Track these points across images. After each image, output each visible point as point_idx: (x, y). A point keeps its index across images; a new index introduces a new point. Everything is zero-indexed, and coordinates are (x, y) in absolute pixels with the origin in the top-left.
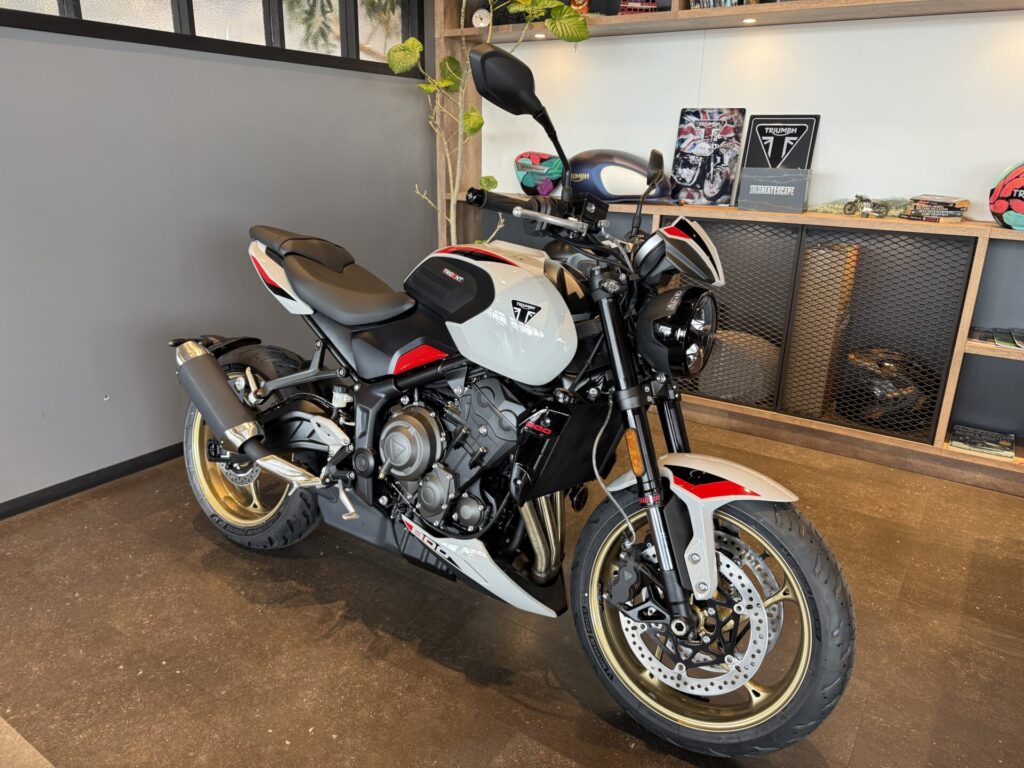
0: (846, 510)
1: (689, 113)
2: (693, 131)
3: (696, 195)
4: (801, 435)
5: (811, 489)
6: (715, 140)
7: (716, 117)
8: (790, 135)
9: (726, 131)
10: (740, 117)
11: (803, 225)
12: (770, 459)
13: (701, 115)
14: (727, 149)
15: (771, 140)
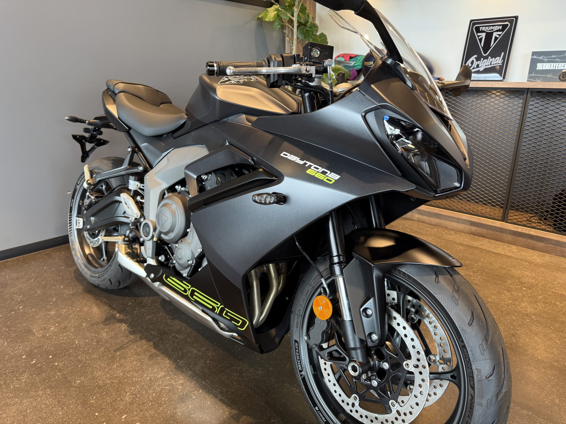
0: (554, 293)
4: (522, 239)
5: (528, 276)
8: (498, 31)
11: (528, 88)
12: (499, 254)
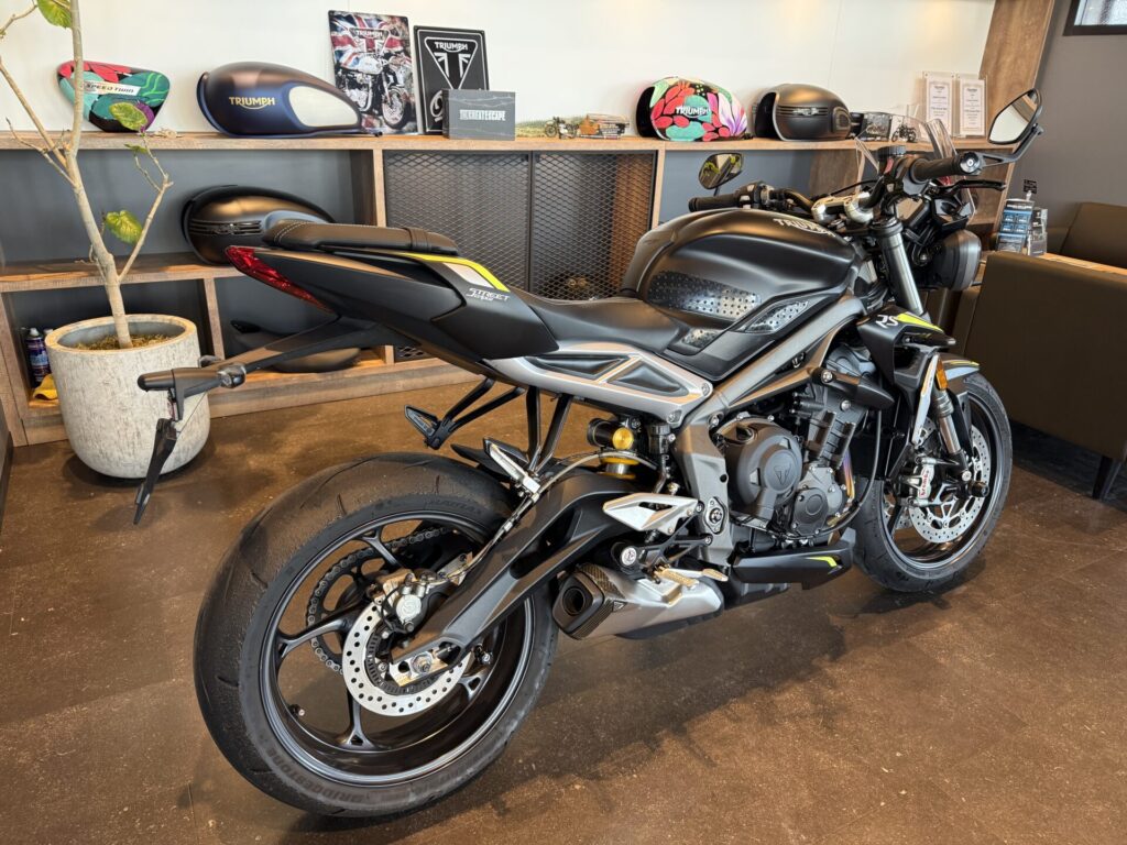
1: (339, 17)
2: (351, 42)
3: (375, 122)
6: (381, 54)
7: (376, 25)
8: (463, 52)
9: (391, 44)
10: (403, 27)
11: (533, 151)
13: (356, 21)
15: (444, 57)
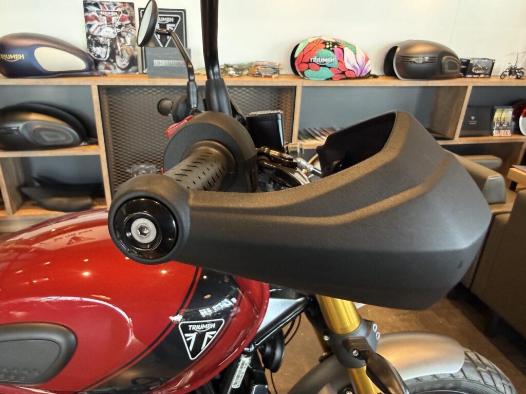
1: (90, 4)
2: (96, 19)
3: (111, 67)
6: (116, 25)
7: (113, 8)
8: (170, 23)
9: (122, 20)
10: (131, 9)
13: (101, 6)
14: (127, 32)
